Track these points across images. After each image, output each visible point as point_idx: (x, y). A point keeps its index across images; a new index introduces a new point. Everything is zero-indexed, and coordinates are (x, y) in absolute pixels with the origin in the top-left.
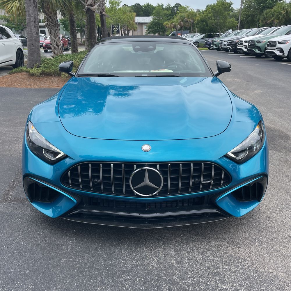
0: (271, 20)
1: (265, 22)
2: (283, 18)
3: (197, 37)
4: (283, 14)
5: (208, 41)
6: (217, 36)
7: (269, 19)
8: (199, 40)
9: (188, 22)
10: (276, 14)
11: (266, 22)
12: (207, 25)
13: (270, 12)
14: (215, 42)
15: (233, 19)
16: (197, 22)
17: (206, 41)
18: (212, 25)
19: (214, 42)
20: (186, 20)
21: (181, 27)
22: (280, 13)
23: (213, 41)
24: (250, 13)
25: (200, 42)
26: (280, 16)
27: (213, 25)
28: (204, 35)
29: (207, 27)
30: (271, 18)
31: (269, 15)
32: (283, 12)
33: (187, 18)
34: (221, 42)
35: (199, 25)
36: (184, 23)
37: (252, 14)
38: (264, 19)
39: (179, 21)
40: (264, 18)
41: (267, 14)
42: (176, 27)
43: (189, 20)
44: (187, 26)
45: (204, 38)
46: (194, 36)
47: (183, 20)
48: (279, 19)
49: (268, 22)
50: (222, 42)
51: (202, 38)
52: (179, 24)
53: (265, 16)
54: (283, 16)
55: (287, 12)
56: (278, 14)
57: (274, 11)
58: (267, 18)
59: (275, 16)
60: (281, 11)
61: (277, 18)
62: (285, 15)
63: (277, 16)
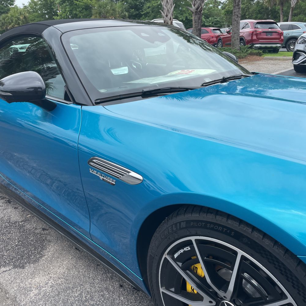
0: (11, 26)
1: (5, 28)
7: (8, 24)
10: (14, 19)
13: (7, 17)
22: (19, 19)
26: (20, 21)
32: (21, 18)
40: (3, 23)
41: (4, 19)
49: (8, 28)
53: (3, 21)
54: (23, 21)
55: (25, 17)
56: (16, 19)
57: (12, 16)
58: (6, 24)
59: (14, 21)
60: (19, 16)
61: (17, 24)
62: (24, 20)
63: (16, 21)
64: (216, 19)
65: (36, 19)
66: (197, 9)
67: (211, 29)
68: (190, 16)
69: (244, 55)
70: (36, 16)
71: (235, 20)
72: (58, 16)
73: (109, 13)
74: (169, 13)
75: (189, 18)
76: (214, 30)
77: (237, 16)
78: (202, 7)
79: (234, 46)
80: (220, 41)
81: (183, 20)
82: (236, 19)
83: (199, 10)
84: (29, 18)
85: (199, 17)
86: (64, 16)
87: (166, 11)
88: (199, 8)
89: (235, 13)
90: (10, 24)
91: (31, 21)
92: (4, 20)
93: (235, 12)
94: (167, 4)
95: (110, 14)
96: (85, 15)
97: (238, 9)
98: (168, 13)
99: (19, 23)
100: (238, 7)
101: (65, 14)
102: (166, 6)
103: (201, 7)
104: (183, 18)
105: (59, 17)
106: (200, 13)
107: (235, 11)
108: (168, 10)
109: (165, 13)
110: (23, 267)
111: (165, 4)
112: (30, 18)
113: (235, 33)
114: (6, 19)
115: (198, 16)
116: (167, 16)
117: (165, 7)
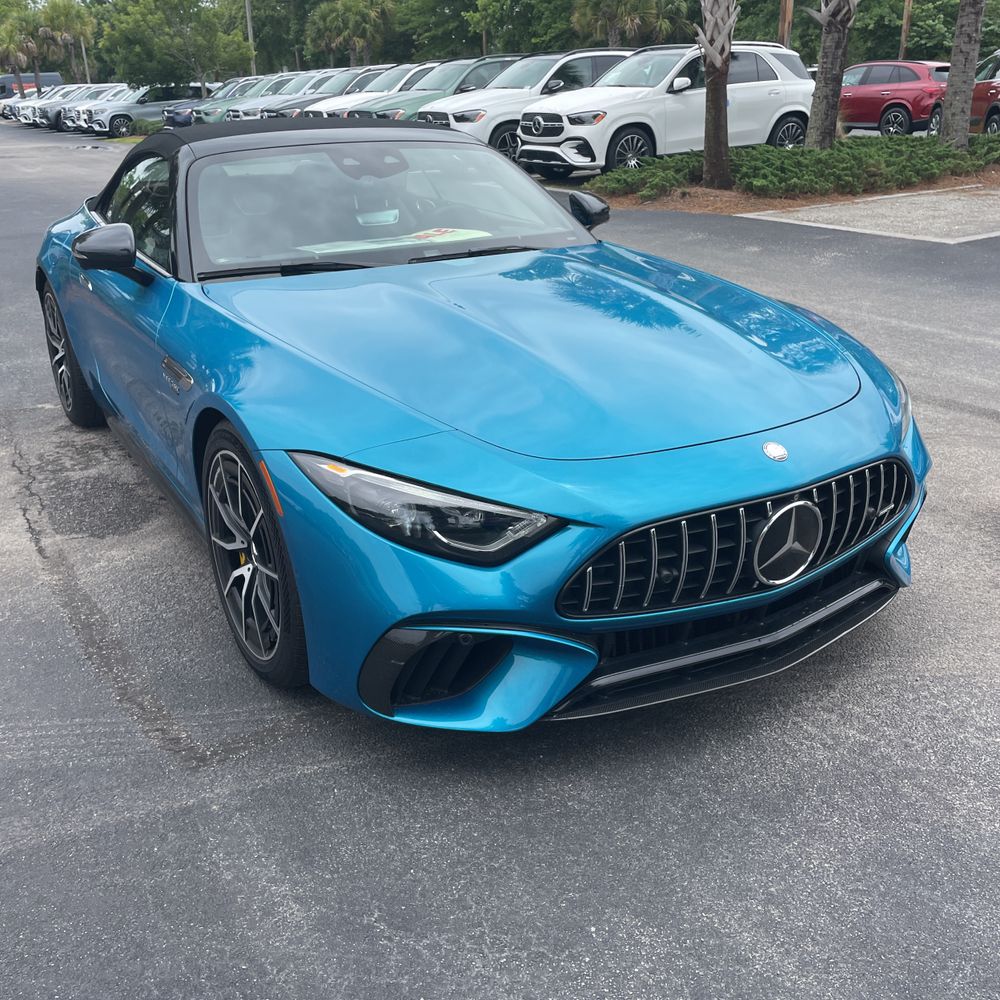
0: (341, 39)
1: (323, 44)
2: (377, 31)
3: (115, 95)
4: (374, 20)
5: (177, 114)
6: (191, 92)
7: (335, 33)
8: (129, 108)
9: (53, 39)
10: (352, 19)
11: (328, 45)
12: (150, 56)
13: (332, 11)
14: (206, 114)
15: (236, 35)
16: (107, 44)
17: (169, 112)
18: (166, 54)
19: (203, 115)
20: (46, 32)
21: (32, 58)
22: (365, 18)
23: (198, 112)
24: (262, 11)
25: (133, 114)
26: (367, 26)
27: (171, 56)
28: (143, 90)
29: (151, 61)
30: (339, 33)
31: (332, 22)
32: (373, 14)
33: (47, 26)
34: (234, 117)
35: (118, 53)
36: (40, 47)
37: (272, 16)
38: (320, 34)
39: (19, 37)
40: (319, 30)
41: (324, 18)
42: (12, 59)
43: (58, 35)
44: (55, 57)
45: (146, 102)
46: (102, 92)
47: (33, 35)
48: (363, 35)
49: (333, 45)
50: (238, 117)
51: (141, 102)
52: (22, 50)
53: (321, 24)
54: (376, 26)
55: (383, 13)
56: (358, 18)
57: (348, 9)
58: (328, 33)
59: (351, 25)
60: (366, 11)
61: (359, 33)
62: (379, 21)
63: (357, 24)
64: (988, 25)
65: (413, 18)
66: (834, 14)
67: (930, 69)
68: (895, 16)
69: (974, 165)
70: (415, 11)
71: (961, 52)
72: (476, 10)
73: (625, 4)
74: (719, 33)
75: (890, 21)
76: (939, 69)
77: (966, 39)
78: (850, 9)
79: (948, 134)
80: (938, 110)
81: (867, 27)
82: (964, 48)
83: (839, 18)
84: (395, 15)
85: (839, 38)
86: (494, 11)
87: (709, 27)
88: (840, 11)
89: (964, 29)
90: (339, 35)
91: (401, 24)
92: (325, 21)
93: (962, 26)
94: (716, 7)
95: (628, 6)
96: (556, 8)
97: (973, 16)
98: (716, 33)
99: (364, 29)
100: (973, 10)
101: (498, 4)
102: (711, 13)
103: (846, 8)
104: (869, 21)
105: (478, 15)
106: (844, 27)
107: (964, 22)
108: (716, 24)
109: (709, 34)
110: (103, 537)
111: (709, 7)
112: (398, 15)
113: (955, 93)
114: (328, 19)
115: (836, 35)
116: (712, 41)
117: (708, 16)
